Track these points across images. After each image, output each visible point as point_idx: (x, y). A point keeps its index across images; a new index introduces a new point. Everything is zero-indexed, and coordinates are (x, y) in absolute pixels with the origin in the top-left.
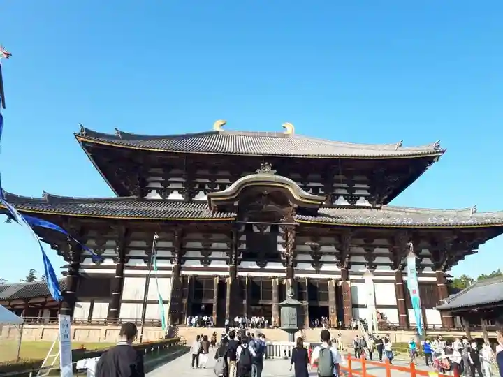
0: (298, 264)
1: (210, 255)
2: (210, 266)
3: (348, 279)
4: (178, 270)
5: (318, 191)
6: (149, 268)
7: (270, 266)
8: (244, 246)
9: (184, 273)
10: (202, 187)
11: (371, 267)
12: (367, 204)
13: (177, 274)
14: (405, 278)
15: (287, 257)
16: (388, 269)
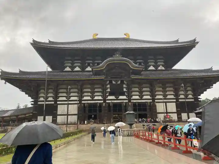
0: (133, 96)
1: (94, 94)
2: (94, 99)
3: (155, 102)
4: (80, 100)
5: (141, 64)
6: (68, 101)
7: (121, 97)
8: (109, 90)
9: (83, 102)
11: (165, 96)
12: (163, 68)
13: (80, 103)
14: (180, 100)
15: (128, 94)
16: (172, 97)
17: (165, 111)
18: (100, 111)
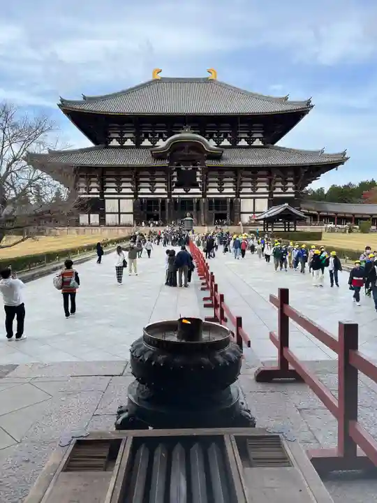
0: (209, 189)
1: (155, 185)
2: (155, 192)
3: (239, 197)
4: (136, 194)
5: (227, 135)
6: (119, 194)
7: (193, 190)
8: (175, 179)
9: (139, 196)
10: (146, 136)
11: (254, 189)
12: (261, 144)
13: (136, 197)
14: (274, 195)
15: (203, 185)
16: (265, 190)
17: (252, 211)
18: (163, 209)
